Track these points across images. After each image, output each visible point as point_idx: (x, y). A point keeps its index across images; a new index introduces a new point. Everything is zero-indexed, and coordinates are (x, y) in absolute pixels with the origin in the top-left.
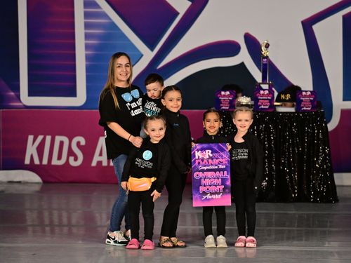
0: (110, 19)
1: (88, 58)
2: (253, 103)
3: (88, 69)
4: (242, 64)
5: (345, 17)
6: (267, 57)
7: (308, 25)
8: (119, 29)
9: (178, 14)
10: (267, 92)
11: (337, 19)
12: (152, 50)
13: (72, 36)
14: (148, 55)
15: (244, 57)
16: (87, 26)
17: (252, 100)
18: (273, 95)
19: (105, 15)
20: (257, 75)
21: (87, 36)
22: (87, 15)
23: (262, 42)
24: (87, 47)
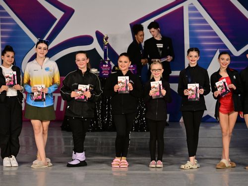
0: (16, 22)
1: (2, 46)
2: (99, 72)
4: (95, 49)
6: (108, 45)
8: (21, 29)
9: (56, 19)
10: (107, 66)
15: (95, 45)
16: (2, 27)
17: (98, 71)
18: (111, 67)
19: (12, 21)
20: (101, 53)
21: (2, 33)
22: (2, 20)
24: (2, 39)
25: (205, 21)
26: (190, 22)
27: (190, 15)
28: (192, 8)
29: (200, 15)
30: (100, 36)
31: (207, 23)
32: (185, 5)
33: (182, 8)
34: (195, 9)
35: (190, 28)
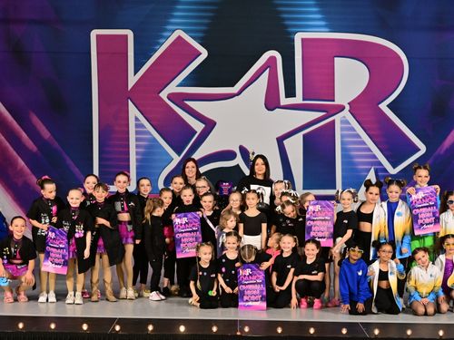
1: (137, 160)
3: (138, 168)
4: (238, 166)
5: (304, 136)
7: (280, 140)
11: (299, 137)
12: (179, 156)
13: (128, 146)
14: (177, 159)
15: (239, 161)
16: (137, 140)
21: (137, 146)
22: (137, 133)
23: (250, 151)
24: (137, 153)
25: (358, 136)
26: (342, 136)
27: (342, 129)
28: (345, 122)
29: (353, 129)
30: (244, 151)
31: (360, 137)
32: (337, 118)
33: (333, 122)
34: (348, 122)
35: (342, 143)
